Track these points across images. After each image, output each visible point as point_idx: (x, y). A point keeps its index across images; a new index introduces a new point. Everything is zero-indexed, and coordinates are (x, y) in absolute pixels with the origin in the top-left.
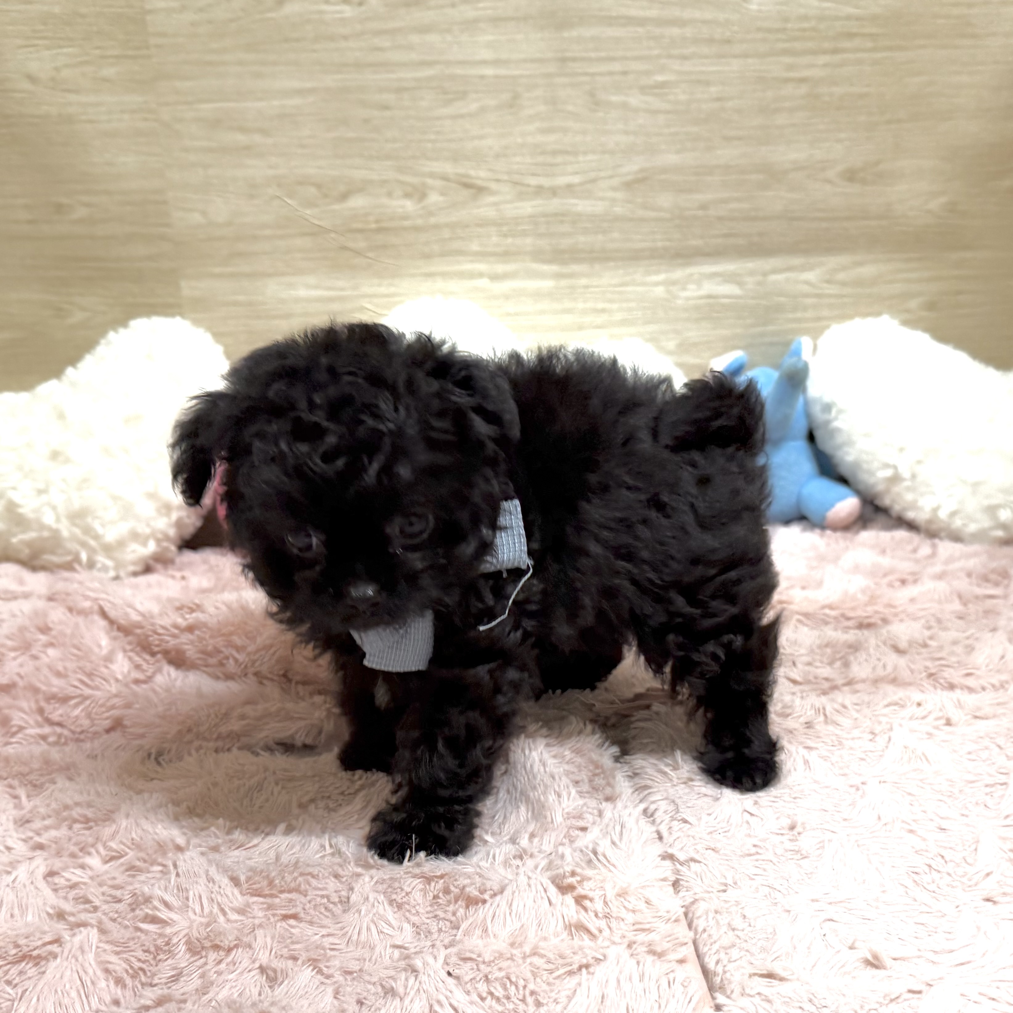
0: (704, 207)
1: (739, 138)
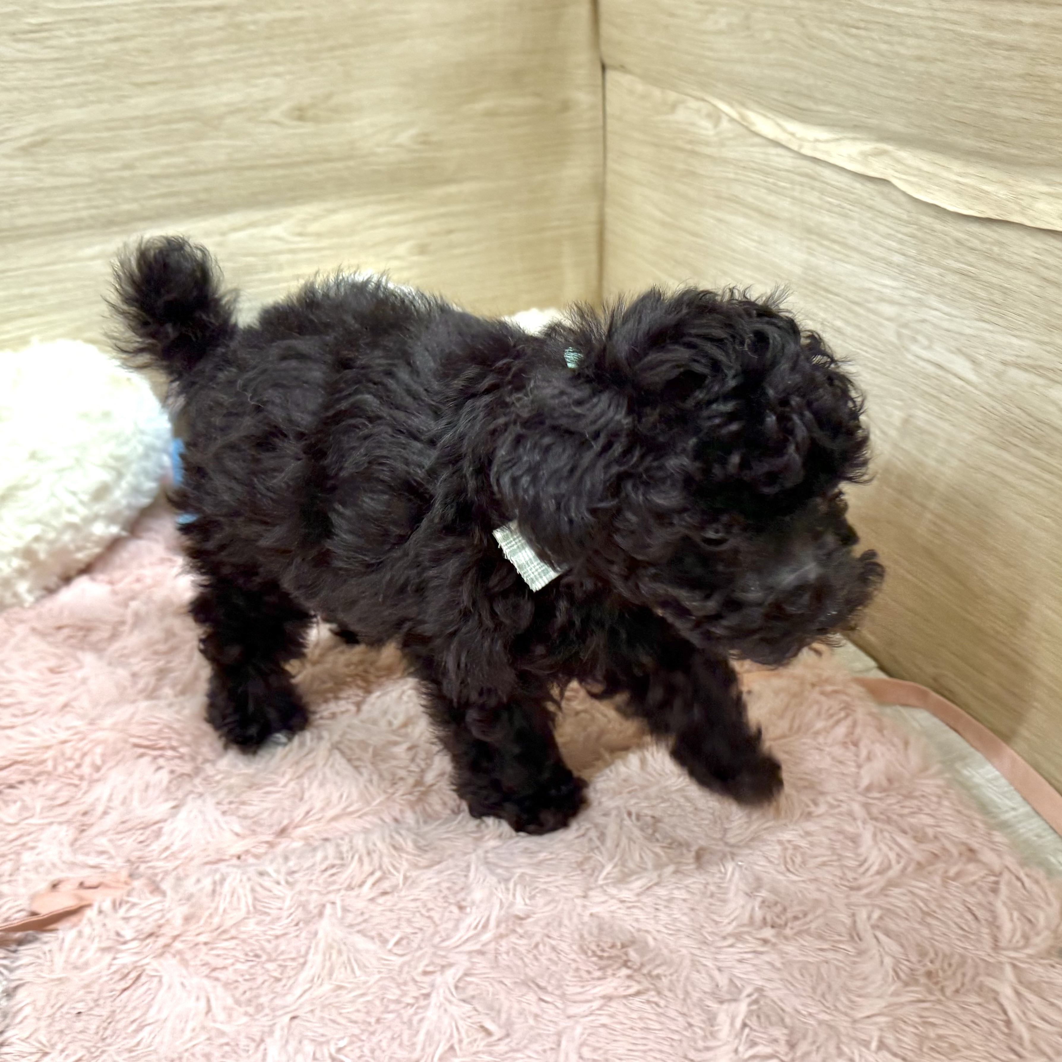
0: (127, 166)
1: (154, 83)
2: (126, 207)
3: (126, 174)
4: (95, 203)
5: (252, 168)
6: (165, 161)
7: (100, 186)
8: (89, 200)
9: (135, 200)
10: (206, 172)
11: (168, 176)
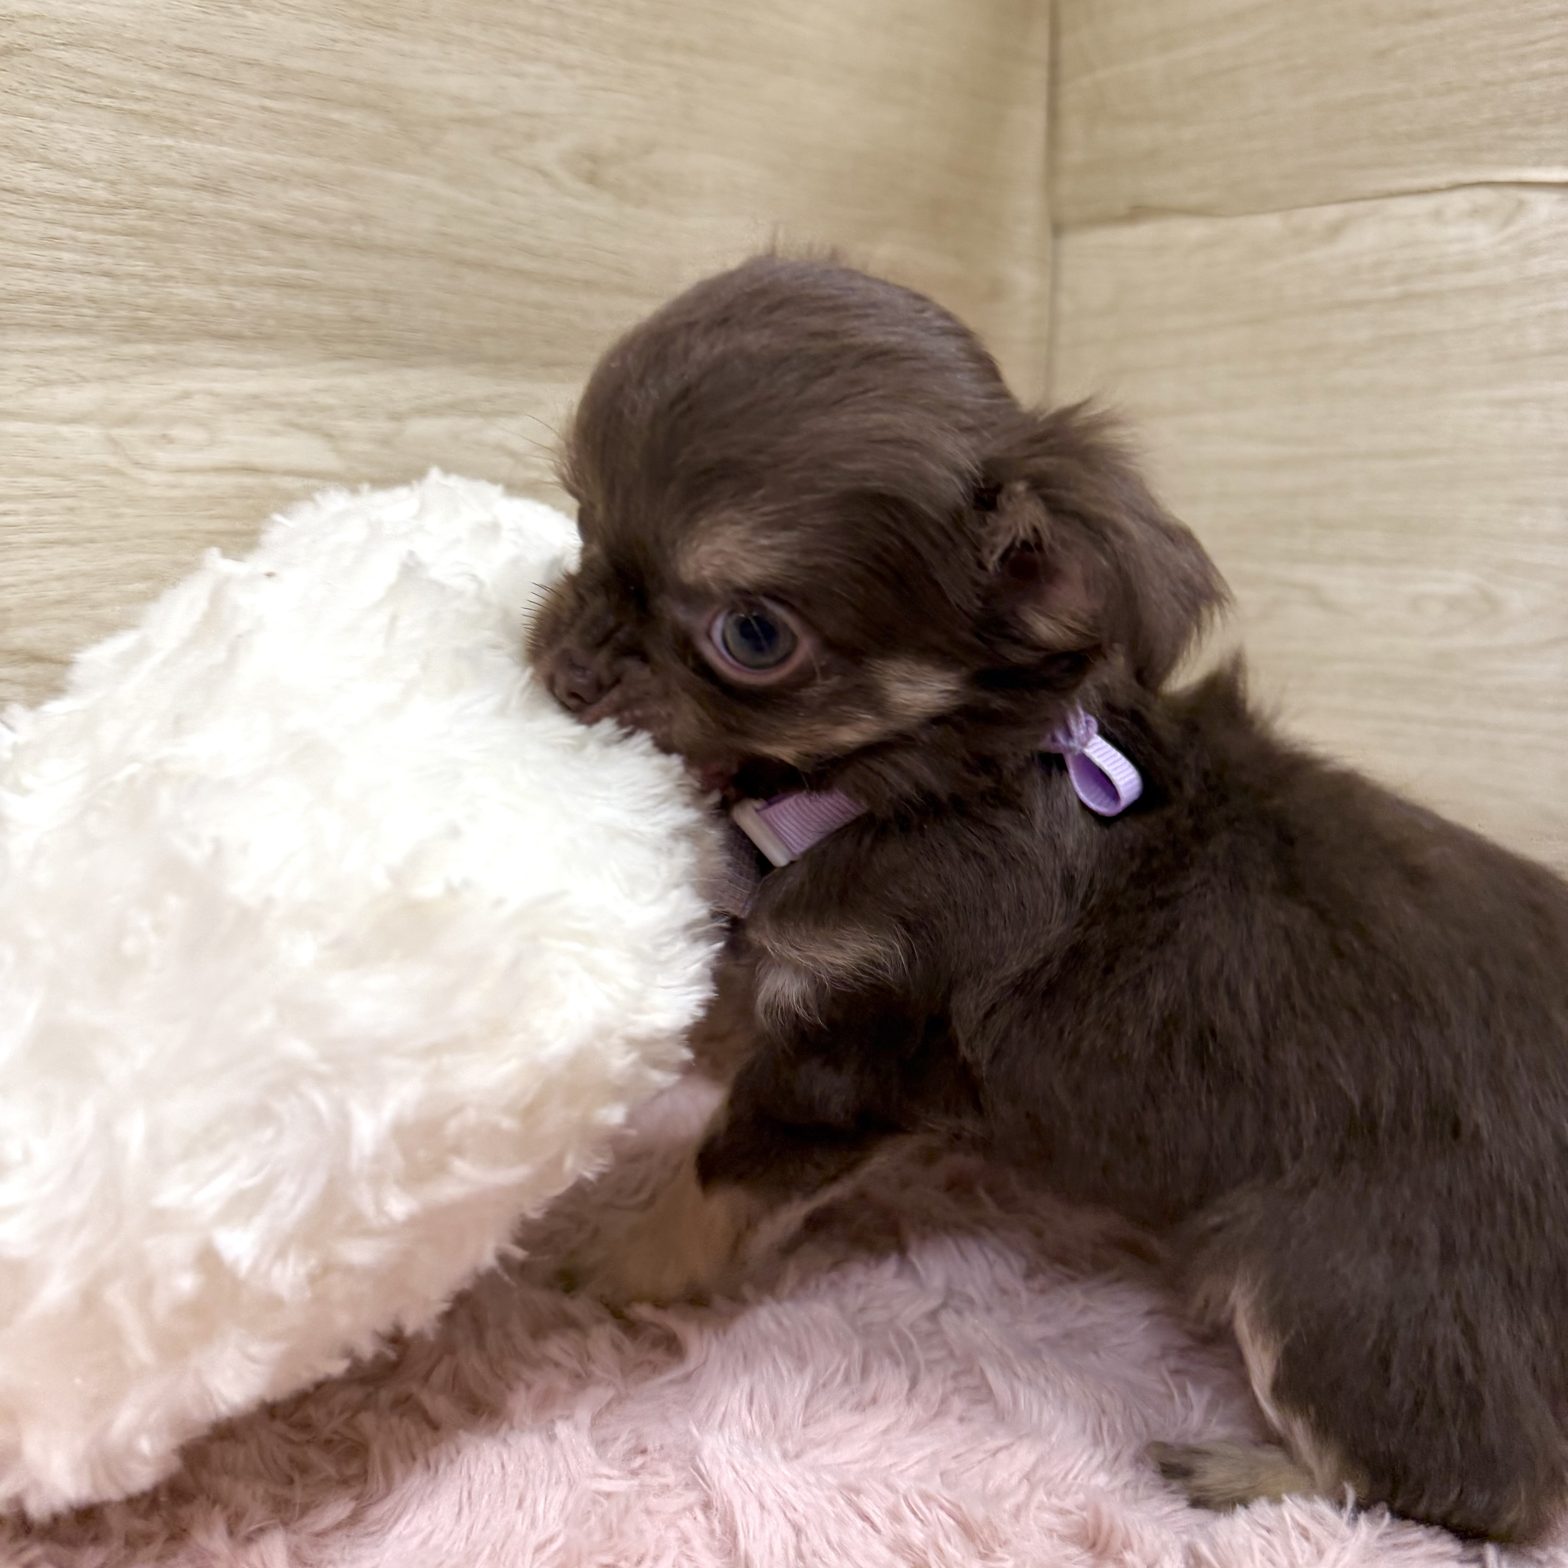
2: (185, 292)
3: (205, 203)
4: (107, 263)
5: (482, 266)
6: (299, 196)
7: (132, 218)
8: (94, 248)
9: (213, 280)
10: (387, 250)
11: (299, 237)
